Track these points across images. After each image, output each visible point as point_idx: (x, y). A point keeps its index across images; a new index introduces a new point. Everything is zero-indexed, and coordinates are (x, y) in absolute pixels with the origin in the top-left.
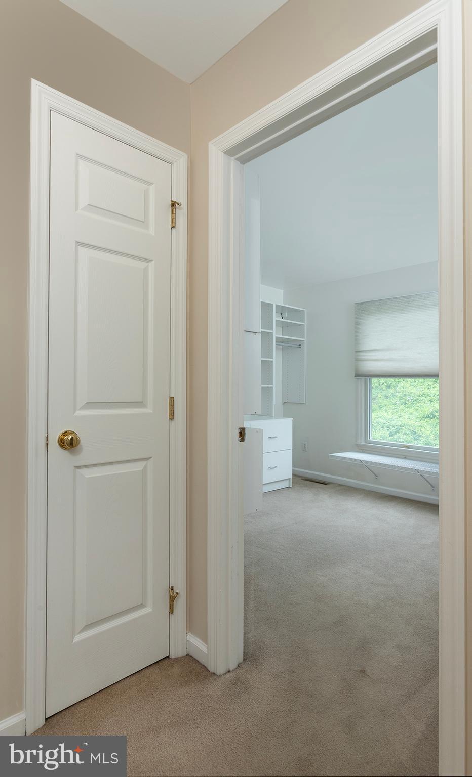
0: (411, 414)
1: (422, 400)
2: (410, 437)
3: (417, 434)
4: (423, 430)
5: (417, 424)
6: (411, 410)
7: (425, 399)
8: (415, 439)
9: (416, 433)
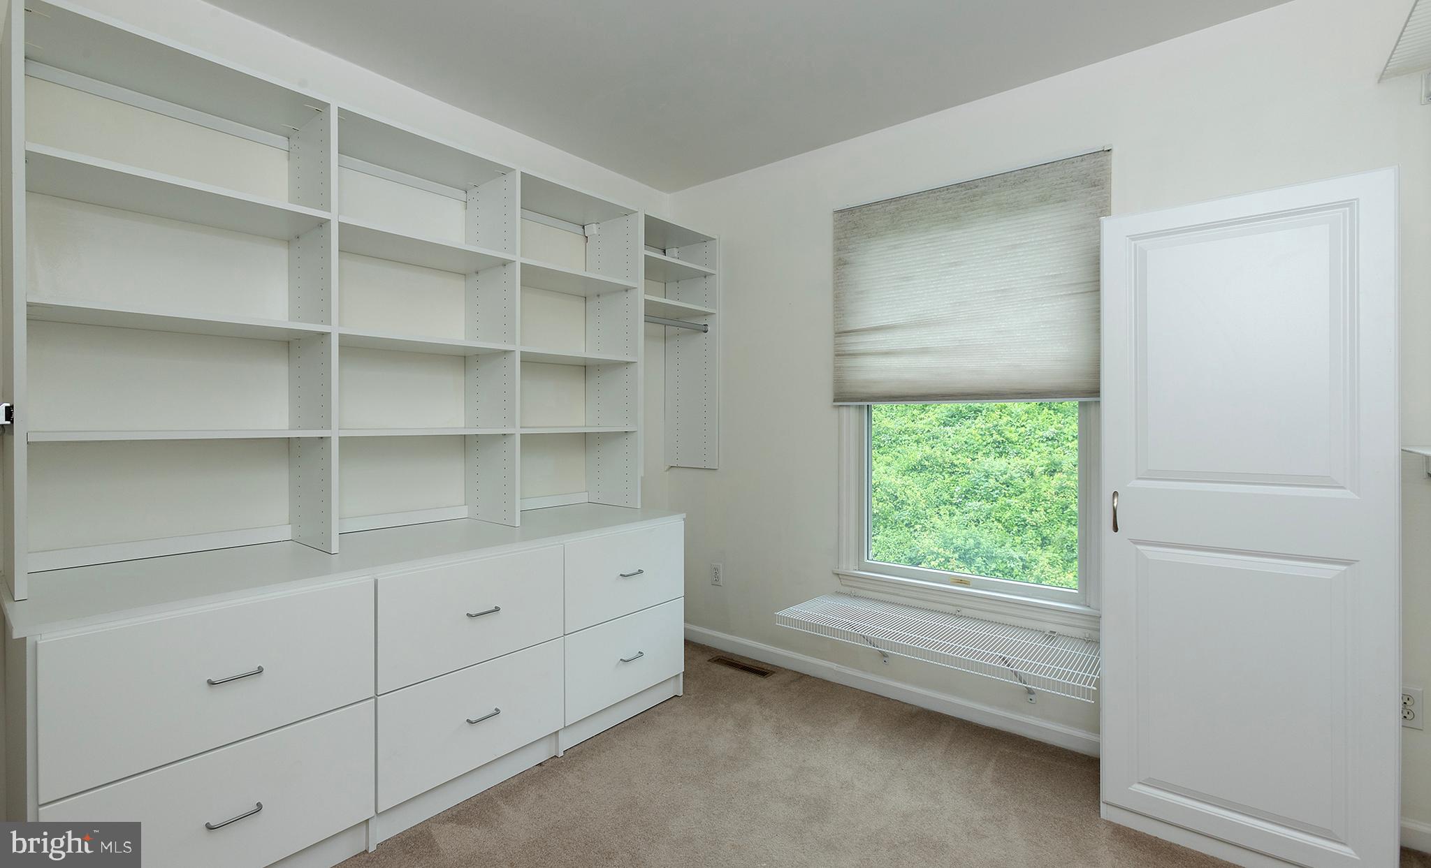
0: (888, 464)
1: (905, 440)
2: (889, 506)
3: (900, 499)
4: (908, 492)
5: (899, 482)
6: (888, 458)
7: (909, 438)
8: (897, 509)
9: (896, 497)
